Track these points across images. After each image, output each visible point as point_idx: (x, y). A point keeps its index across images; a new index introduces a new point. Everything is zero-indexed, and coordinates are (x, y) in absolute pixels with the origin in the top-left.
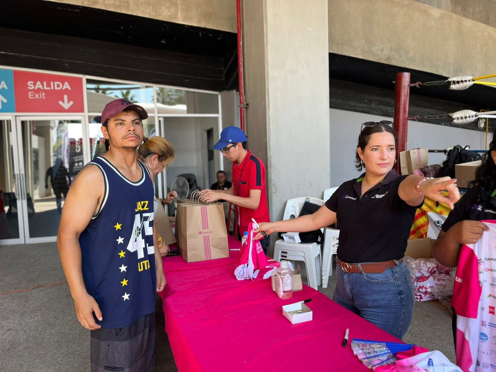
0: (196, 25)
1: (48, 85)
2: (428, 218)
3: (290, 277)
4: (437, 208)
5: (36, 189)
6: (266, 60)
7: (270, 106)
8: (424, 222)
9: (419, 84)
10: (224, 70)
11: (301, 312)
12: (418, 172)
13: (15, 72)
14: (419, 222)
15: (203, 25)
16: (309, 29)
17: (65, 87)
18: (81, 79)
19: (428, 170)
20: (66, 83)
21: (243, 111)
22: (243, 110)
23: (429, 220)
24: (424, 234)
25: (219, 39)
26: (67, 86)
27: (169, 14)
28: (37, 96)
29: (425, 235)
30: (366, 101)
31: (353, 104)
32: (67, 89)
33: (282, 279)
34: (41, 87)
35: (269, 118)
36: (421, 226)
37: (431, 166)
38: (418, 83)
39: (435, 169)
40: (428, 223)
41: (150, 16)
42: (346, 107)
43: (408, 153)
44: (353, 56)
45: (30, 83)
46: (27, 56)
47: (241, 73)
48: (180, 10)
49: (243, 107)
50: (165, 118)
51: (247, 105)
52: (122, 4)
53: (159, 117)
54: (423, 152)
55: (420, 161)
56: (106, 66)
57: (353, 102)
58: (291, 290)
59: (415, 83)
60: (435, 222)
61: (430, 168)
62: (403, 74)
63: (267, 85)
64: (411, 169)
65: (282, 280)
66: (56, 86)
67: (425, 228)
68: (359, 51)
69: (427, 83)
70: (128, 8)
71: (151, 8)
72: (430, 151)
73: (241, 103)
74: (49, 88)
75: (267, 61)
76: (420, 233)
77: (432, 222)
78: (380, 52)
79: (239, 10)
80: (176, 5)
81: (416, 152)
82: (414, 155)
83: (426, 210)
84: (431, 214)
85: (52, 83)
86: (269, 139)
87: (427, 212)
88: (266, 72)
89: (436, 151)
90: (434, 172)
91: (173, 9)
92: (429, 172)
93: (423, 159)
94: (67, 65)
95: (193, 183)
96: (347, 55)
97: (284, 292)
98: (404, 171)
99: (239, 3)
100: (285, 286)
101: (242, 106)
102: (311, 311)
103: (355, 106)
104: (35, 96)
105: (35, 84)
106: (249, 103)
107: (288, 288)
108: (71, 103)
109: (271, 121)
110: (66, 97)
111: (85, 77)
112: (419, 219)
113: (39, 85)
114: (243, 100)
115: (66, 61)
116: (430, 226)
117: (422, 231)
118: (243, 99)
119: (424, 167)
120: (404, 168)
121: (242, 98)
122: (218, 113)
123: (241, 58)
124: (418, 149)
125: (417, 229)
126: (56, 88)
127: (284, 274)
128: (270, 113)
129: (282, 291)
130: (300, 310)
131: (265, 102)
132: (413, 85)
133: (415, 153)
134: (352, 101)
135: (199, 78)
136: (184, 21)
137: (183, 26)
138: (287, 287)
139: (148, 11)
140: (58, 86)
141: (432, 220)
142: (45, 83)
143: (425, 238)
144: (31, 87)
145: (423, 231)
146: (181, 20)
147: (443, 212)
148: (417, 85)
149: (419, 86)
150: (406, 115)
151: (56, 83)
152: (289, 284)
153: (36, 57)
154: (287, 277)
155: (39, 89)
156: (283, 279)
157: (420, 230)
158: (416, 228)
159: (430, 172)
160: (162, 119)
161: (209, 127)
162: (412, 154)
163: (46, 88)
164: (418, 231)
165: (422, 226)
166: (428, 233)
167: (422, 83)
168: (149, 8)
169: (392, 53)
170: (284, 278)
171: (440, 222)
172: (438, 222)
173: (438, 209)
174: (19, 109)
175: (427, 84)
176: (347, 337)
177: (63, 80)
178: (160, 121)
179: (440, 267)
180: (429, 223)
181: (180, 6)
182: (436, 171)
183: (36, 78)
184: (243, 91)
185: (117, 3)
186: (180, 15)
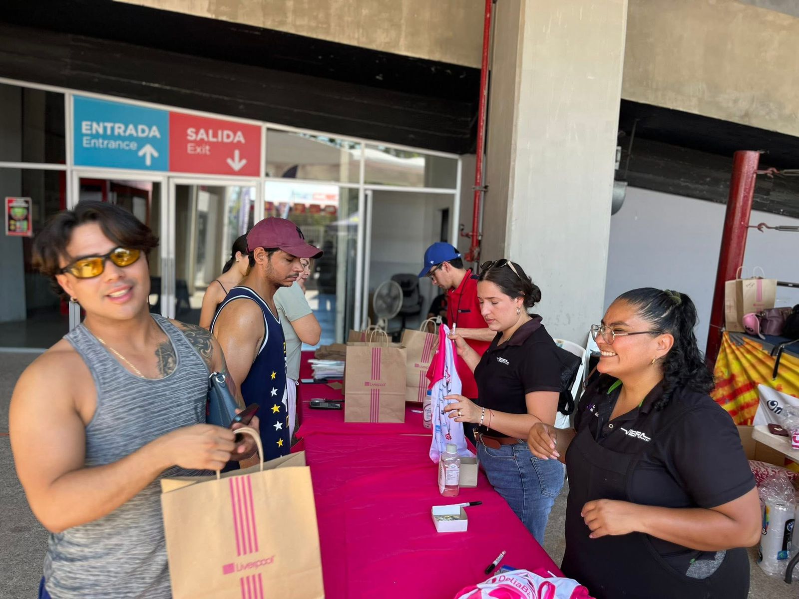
0: (425, 56)
1: (215, 135)
2: (758, 393)
3: (456, 467)
4: (774, 380)
5: (199, 270)
6: (514, 123)
7: (515, 196)
8: (752, 400)
9: (773, 171)
10: (471, 121)
11: (458, 517)
12: (752, 317)
13: (172, 114)
14: (744, 398)
15: (436, 57)
16: (590, 77)
17: (237, 139)
18: (259, 129)
19: (770, 316)
20: (239, 134)
21: (479, 196)
22: (478, 194)
23: (759, 398)
24: (750, 418)
25: (461, 77)
26: (240, 137)
27: (387, 40)
28: (199, 150)
29: (749, 421)
30: (708, 179)
31: (683, 184)
32: (239, 142)
33: (445, 468)
34: (205, 137)
35: (511, 213)
36: (745, 405)
37: (778, 309)
38: (771, 169)
39: (782, 314)
40: (757, 401)
41: (358, 42)
42: (671, 188)
43: (740, 286)
44: (681, 109)
45: (191, 131)
46: (188, 92)
47: (481, 137)
48: (403, 34)
49: (479, 190)
50: (375, 192)
51: (486, 187)
52: (320, 25)
53: (365, 190)
54: (768, 285)
55: (759, 297)
56: (296, 110)
57: (684, 182)
58: (457, 486)
59: (766, 169)
60: (768, 402)
61: (773, 313)
62: (746, 153)
63: (512, 163)
64: (742, 311)
65: (445, 471)
66: (225, 136)
67: (752, 409)
68: (694, 101)
69: (785, 171)
70: (327, 31)
71: (361, 31)
72: (779, 284)
73: (476, 184)
74: (214, 140)
75: (516, 126)
76: (743, 415)
77: (764, 402)
78: (731, 104)
79: (486, 42)
80: (397, 26)
81: (754, 284)
82: (749, 287)
83: (757, 381)
84: (763, 388)
85: (220, 133)
86: (509, 245)
87: (758, 383)
88: (513, 142)
89: (791, 285)
90: (780, 320)
91: (393, 34)
92: (770, 319)
93: (765, 296)
94: (241, 107)
95: (414, 290)
96: (671, 108)
97: (446, 486)
98: (730, 312)
99: (487, 30)
100: (449, 479)
101: (478, 188)
102: (466, 519)
103: (687, 187)
104: (195, 150)
105: (197, 133)
106: (489, 185)
107: (453, 482)
108: (244, 162)
109: (514, 219)
110: (237, 153)
111: (264, 126)
112: (744, 393)
113: (202, 134)
114: (480, 180)
115: (241, 101)
116: (761, 409)
117: (746, 414)
118: (480, 177)
119: (764, 310)
120: (730, 307)
121: (478, 177)
122: (454, 187)
123: (484, 116)
124: (760, 278)
125: (739, 409)
126: (226, 140)
127: (449, 463)
128: (514, 206)
129: (444, 485)
130: (456, 515)
131: (508, 188)
132: (761, 172)
133: (752, 285)
134: (682, 179)
135: (430, 133)
136: (408, 51)
137: (406, 58)
138: (451, 480)
139: (356, 36)
140: (228, 136)
141: (764, 399)
142: (211, 132)
143: (750, 426)
144: (191, 136)
145: (748, 413)
146: (403, 48)
147: (782, 387)
148: (769, 173)
149: (772, 174)
150: (744, 222)
151: (226, 132)
152: (454, 477)
153: (200, 94)
154: (452, 467)
155: (202, 140)
156: (447, 469)
157: (742, 412)
158: (737, 407)
159: (773, 319)
160: (370, 193)
161: (444, 206)
162: (747, 286)
163: (212, 139)
164: (740, 413)
165: (748, 405)
166: (755, 418)
167: (778, 170)
168: (358, 32)
169: (754, 106)
170: (447, 467)
171: (775, 403)
172: (772, 403)
173: (776, 383)
174: (175, 166)
175: (786, 173)
176: (496, 563)
177: (234, 128)
178: (366, 196)
179: (760, 476)
180: (758, 403)
181: (404, 28)
182: (783, 318)
183: (199, 124)
184: (482, 166)
185: (313, 24)
186: (402, 42)
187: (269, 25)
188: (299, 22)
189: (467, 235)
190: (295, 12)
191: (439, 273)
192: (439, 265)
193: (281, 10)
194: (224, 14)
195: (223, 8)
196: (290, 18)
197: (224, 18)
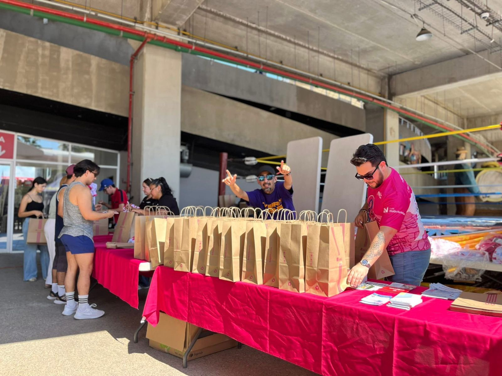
7: (144, 166)
9: (232, 159)
21: (130, 167)
26: (2, 139)
32: (2, 142)
35: (143, 173)
47: (129, 144)
48: (93, 101)
52: (54, 95)
56: (34, 128)
62: (223, 154)
63: (142, 154)
71: (74, 98)
73: (128, 162)
91: (89, 100)
94: (4, 125)
101: (129, 164)
108: (4, 151)
111: (16, 134)
114: (130, 161)
115: (4, 122)
121: (129, 159)
122: (116, 165)
123: (130, 136)
128: (143, 170)
131: (141, 164)
132: (229, 160)
149: (232, 161)
161: (111, 176)
168: (72, 98)
175: (235, 160)
181: (93, 98)
184: (130, 155)
185: (51, 93)
186: (93, 104)
187: (29, 92)
188: (44, 92)
189: (125, 183)
190: (42, 88)
191: (108, 189)
192: (108, 187)
193: (35, 86)
194: (7, 86)
195: (7, 84)
196: (40, 91)
197: (7, 88)
